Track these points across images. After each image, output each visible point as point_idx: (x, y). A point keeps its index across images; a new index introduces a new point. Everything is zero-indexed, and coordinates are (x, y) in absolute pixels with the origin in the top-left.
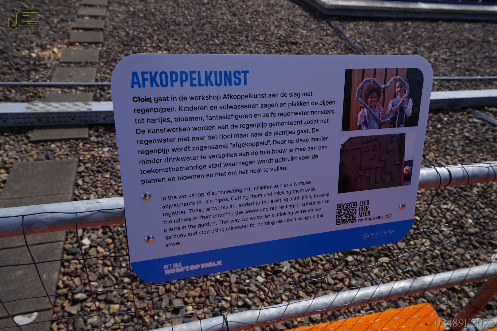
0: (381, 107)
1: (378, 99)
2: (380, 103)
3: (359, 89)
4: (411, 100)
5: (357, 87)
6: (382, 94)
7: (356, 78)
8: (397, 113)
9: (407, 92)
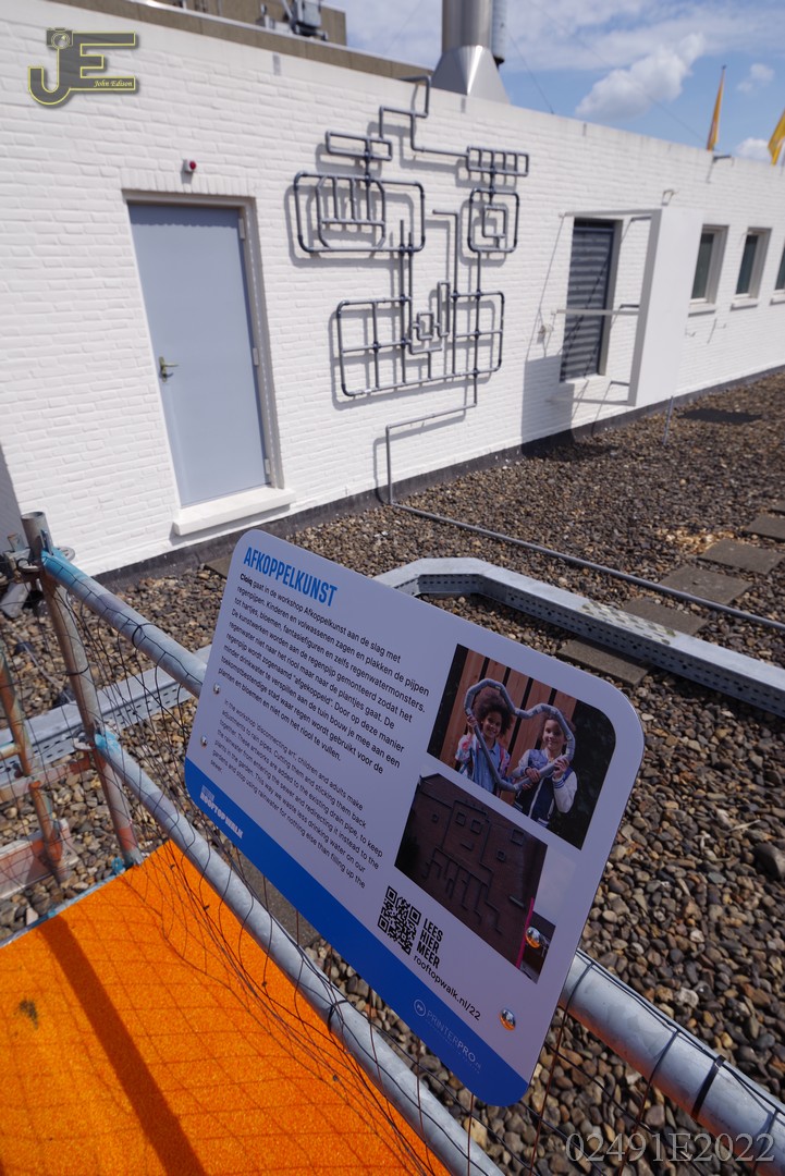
0: (505, 751)
1: (503, 732)
2: (505, 742)
3: (471, 692)
4: (573, 775)
5: (469, 686)
6: (513, 726)
7: (471, 668)
8: (536, 785)
9: (568, 751)
